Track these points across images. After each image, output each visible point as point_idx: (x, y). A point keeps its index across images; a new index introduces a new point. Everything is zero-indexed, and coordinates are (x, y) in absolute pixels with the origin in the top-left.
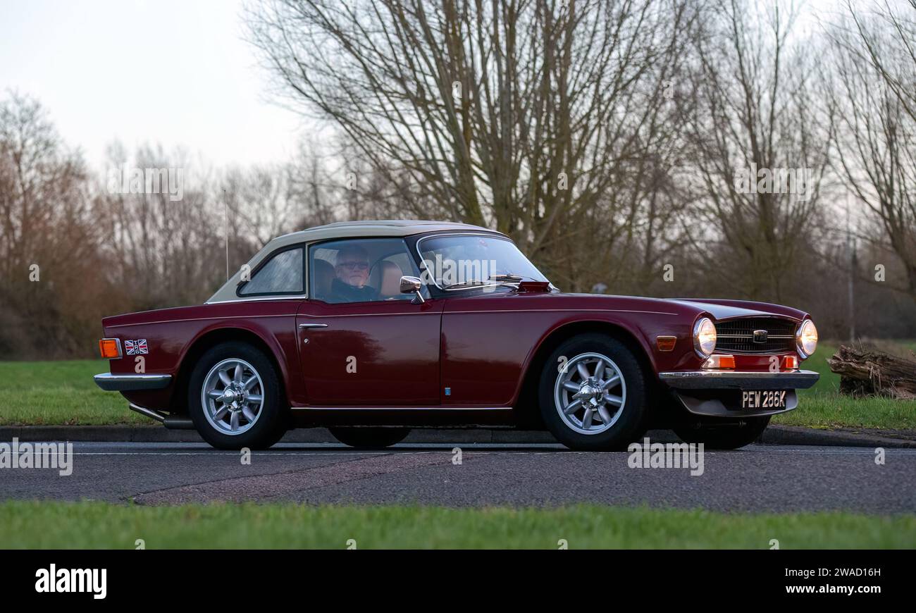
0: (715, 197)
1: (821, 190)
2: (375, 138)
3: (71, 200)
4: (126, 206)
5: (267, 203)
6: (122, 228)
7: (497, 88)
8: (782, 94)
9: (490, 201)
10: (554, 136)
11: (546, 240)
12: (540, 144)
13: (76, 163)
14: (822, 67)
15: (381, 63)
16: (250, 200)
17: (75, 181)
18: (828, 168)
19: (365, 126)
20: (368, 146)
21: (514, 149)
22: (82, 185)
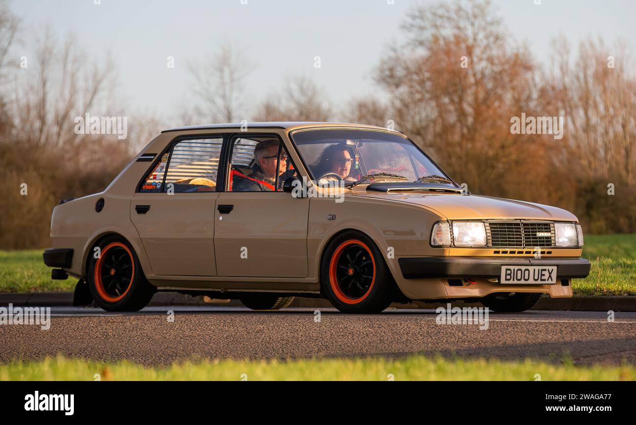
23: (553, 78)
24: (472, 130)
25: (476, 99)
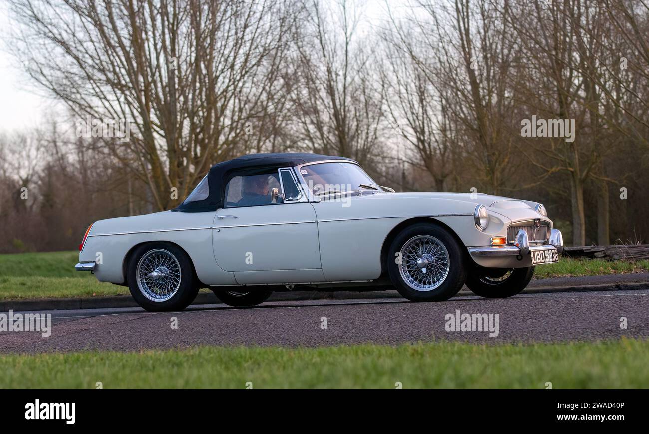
0: (311, 139)
1: (378, 133)
2: (88, 109)
5: (24, 153)
7: (166, 74)
8: (351, 72)
9: (166, 147)
10: (205, 104)
12: (195, 109)
14: (376, 53)
16: (14, 152)
18: (383, 118)
19: (83, 102)
21: (179, 114)
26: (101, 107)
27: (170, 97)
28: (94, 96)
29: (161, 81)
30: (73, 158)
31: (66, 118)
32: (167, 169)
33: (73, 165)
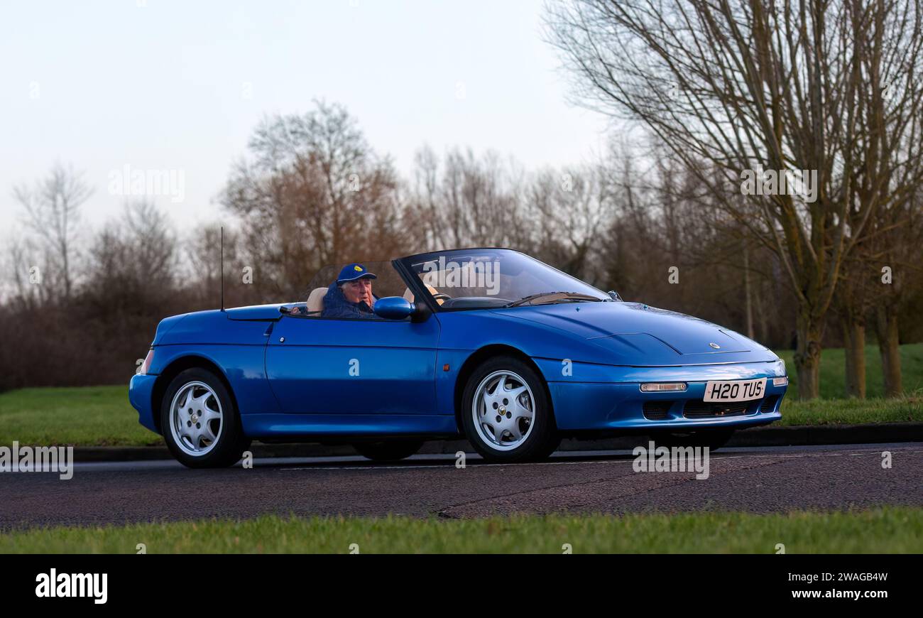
2: (685, 137)
3: (382, 209)
4: (437, 213)
5: (580, 205)
6: (434, 236)
7: (807, 81)
10: (867, 129)
11: (862, 235)
12: (854, 137)
13: (386, 171)
15: (687, 61)
16: (562, 203)
17: (385, 190)
19: (674, 124)
20: (678, 145)
21: (826, 143)
22: (392, 194)
23: (419, 197)
24: (333, 256)
25: (336, 222)
26: (703, 133)
27: (813, 116)
28: (691, 114)
29: (798, 93)
30: (656, 212)
31: (648, 150)
32: (808, 229)
33: (656, 224)
